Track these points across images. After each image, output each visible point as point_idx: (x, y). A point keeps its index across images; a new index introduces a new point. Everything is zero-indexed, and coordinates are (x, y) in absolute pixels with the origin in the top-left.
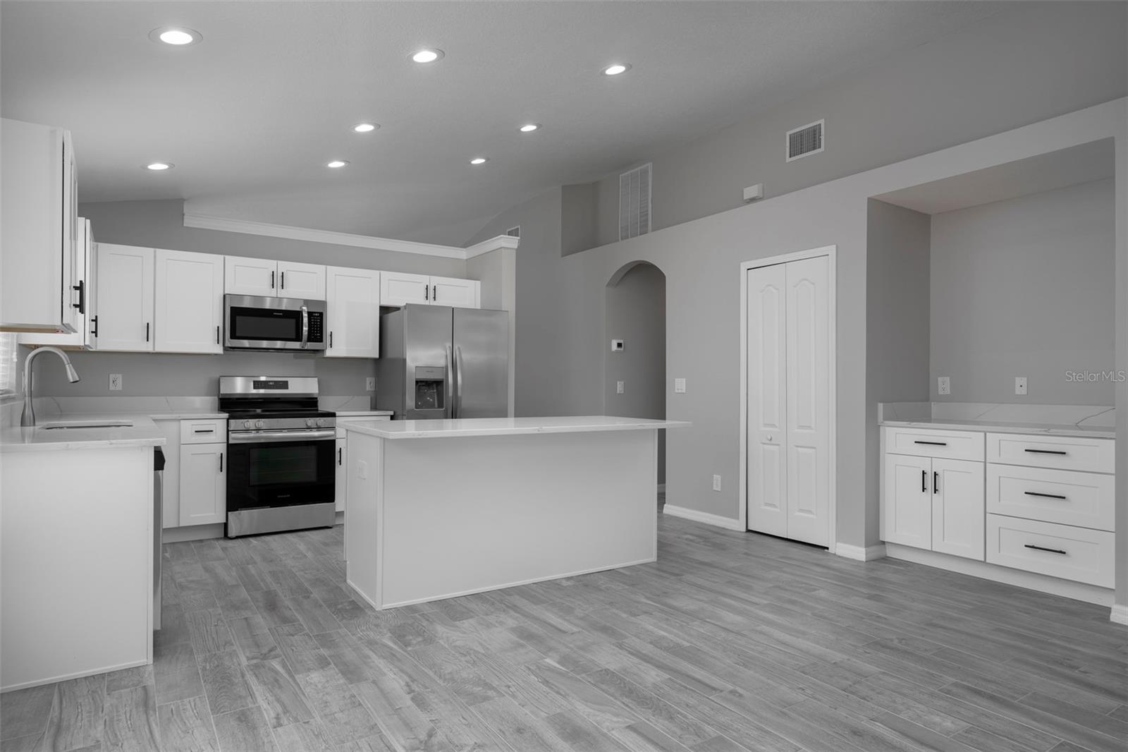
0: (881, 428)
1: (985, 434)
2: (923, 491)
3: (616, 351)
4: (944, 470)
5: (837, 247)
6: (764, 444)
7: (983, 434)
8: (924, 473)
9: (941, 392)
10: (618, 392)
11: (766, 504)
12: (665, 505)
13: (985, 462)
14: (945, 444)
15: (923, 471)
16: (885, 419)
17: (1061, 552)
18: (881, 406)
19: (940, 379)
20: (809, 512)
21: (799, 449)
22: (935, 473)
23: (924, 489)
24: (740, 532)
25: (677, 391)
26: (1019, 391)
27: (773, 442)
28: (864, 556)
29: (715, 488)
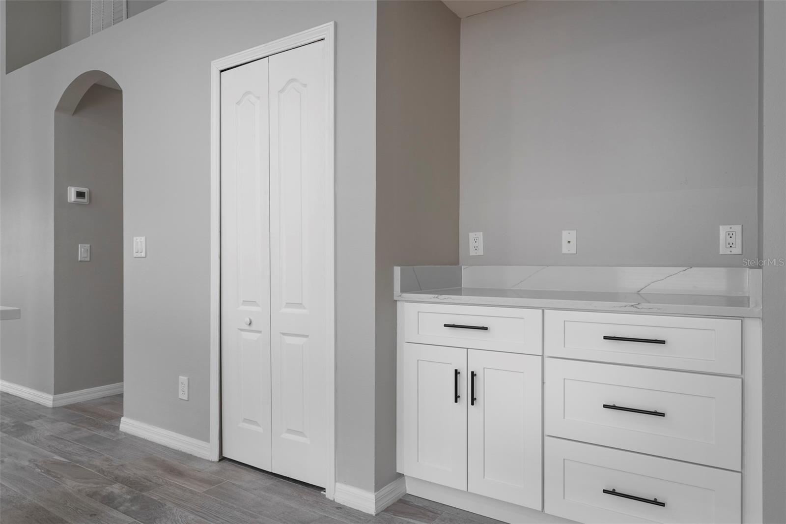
0: (398, 303)
1: (543, 311)
2: (456, 401)
3: (75, 204)
4: (484, 368)
5: (336, 26)
6: (242, 330)
7: (541, 311)
8: (457, 373)
9: (472, 253)
10: (79, 259)
11: (246, 420)
12: (122, 418)
13: (542, 356)
14: (486, 329)
15: (456, 371)
16: (404, 290)
17: (655, 502)
18: (397, 270)
19: (472, 235)
20: (300, 433)
21: (286, 337)
22: (472, 373)
23: (457, 397)
24: (211, 462)
25: (135, 255)
26: (566, 249)
27: (253, 327)
28: (373, 506)
29: (181, 396)
